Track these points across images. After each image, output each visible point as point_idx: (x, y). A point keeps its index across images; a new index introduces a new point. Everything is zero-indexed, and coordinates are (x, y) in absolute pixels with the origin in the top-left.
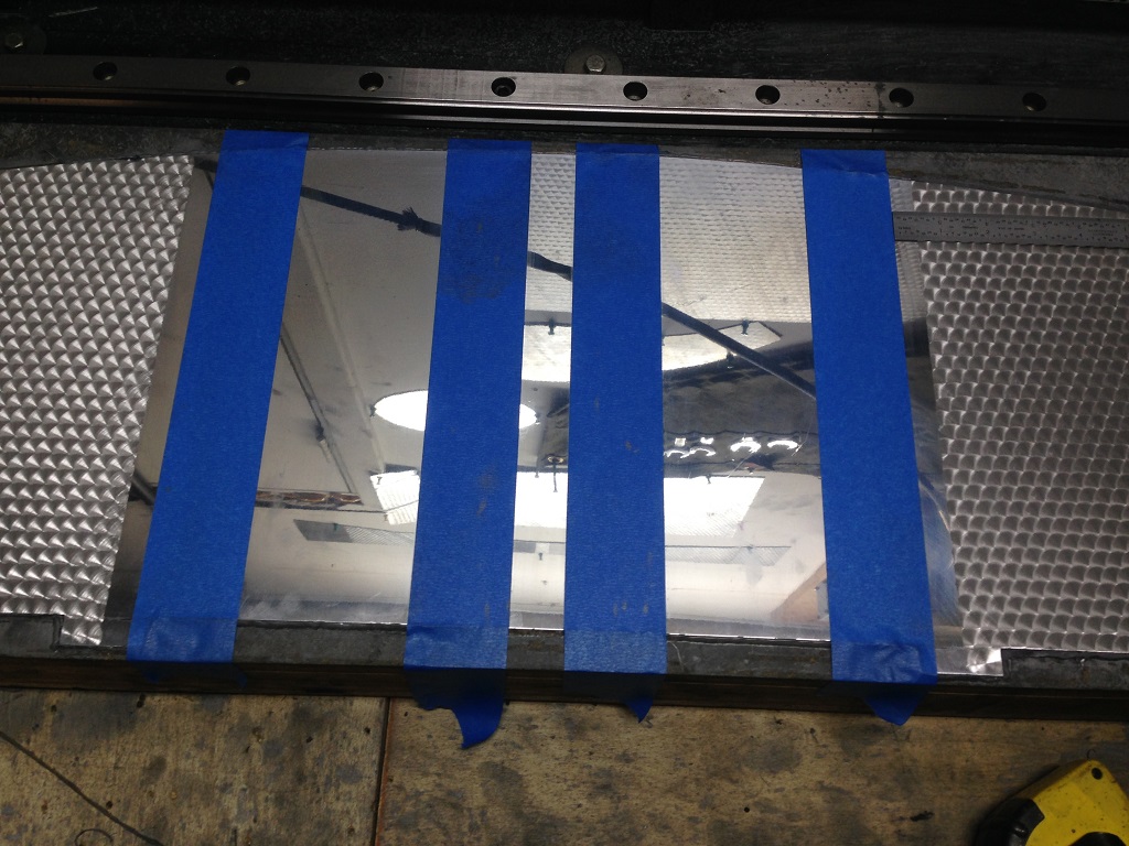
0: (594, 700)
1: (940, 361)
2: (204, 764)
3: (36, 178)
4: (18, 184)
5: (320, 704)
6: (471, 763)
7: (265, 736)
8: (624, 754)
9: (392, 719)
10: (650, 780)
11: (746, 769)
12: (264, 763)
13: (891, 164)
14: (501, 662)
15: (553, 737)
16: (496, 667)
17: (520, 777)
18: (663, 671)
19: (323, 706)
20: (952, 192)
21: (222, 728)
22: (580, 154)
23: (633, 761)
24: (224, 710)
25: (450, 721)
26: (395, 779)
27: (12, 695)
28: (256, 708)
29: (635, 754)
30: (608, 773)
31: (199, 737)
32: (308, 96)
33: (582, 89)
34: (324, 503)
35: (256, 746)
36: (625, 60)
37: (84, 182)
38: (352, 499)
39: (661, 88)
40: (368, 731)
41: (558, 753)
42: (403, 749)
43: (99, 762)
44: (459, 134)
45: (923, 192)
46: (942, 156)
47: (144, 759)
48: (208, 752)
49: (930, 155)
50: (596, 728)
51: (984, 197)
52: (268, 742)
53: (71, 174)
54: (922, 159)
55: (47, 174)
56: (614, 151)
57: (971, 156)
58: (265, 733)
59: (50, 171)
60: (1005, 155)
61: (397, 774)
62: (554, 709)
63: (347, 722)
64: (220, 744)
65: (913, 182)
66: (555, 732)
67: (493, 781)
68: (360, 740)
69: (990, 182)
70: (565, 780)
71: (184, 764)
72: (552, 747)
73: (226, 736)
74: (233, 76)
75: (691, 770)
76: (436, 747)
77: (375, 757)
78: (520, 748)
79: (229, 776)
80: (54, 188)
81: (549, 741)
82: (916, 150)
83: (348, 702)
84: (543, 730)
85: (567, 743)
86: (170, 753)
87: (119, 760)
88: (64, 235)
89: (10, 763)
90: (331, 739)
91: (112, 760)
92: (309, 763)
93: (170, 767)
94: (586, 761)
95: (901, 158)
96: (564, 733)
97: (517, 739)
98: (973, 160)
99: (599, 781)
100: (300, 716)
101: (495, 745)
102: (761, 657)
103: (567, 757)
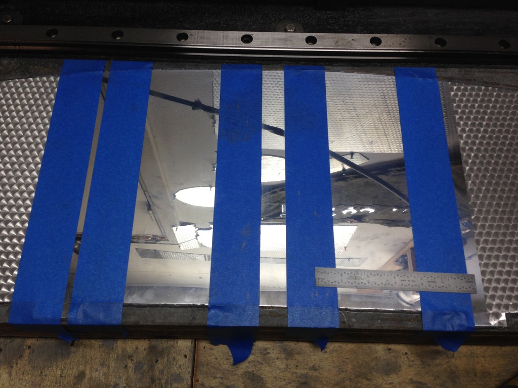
0: (298, 339)
1: (468, 170)
2: (105, 374)
3: (19, 84)
4: (10, 88)
5: (162, 343)
6: (237, 372)
7: (135, 360)
8: (313, 366)
9: (198, 350)
10: (327, 379)
11: (374, 373)
12: (135, 373)
13: (438, 74)
14: (256, 323)
15: (278, 358)
16: (253, 325)
17: (262, 379)
18: (338, 327)
19: (163, 344)
20: (469, 87)
21: (113, 356)
22: (286, 70)
23: (317, 370)
24: (114, 347)
25: (226, 351)
26: (200, 380)
27: (8, 341)
28: (130, 346)
29: (319, 366)
30: (305, 376)
31: (102, 361)
32: (152, 44)
33: (285, 40)
34: (150, 240)
35: (130, 365)
36: (305, 26)
37: (43, 86)
38: (163, 238)
39: (323, 39)
40: (186, 356)
41: (280, 366)
42: (203, 365)
43: (52, 374)
44: (225, 62)
45: (455, 87)
46: (463, 70)
47: (75, 372)
48: (107, 368)
49: (457, 70)
50: (299, 353)
51: (484, 90)
52: (136, 363)
53: (36, 82)
54: (453, 72)
55: (24, 82)
56: (302, 69)
57: (477, 70)
58: (135, 358)
59: (26, 81)
60: (493, 70)
61: (201, 378)
62: (278, 344)
63: (175, 352)
64: (112, 364)
65: (450, 83)
66: (278, 356)
67: (249, 381)
68: (182, 361)
69: (486, 83)
70: (285, 380)
71: (95, 374)
72: (277, 363)
73: (115, 360)
74: (114, 35)
75: (347, 374)
76: (219, 364)
77: (190, 369)
78: (262, 364)
79: (117, 380)
80: (28, 90)
81: (276, 360)
82: (450, 67)
83: (176, 342)
84: (273, 355)
85: (285, 361)
86: (88, 369)
87: (62, 372)
88: (33, 112)
89: (8, 375)
90: (168, 360)
91: (59, 372)
92: (157, 373)
93: (88, 375)
94: (295, 370)
95: (443, 71)
96: (283, 356)
97: (259, 359)
98: (478, 72)
99: (302, 380)
100: (152, 350)
101: (249, 363)
102: (386, 319)
103: (285, 369)
